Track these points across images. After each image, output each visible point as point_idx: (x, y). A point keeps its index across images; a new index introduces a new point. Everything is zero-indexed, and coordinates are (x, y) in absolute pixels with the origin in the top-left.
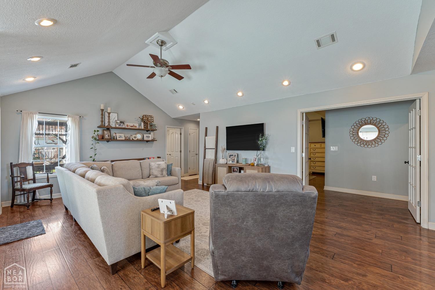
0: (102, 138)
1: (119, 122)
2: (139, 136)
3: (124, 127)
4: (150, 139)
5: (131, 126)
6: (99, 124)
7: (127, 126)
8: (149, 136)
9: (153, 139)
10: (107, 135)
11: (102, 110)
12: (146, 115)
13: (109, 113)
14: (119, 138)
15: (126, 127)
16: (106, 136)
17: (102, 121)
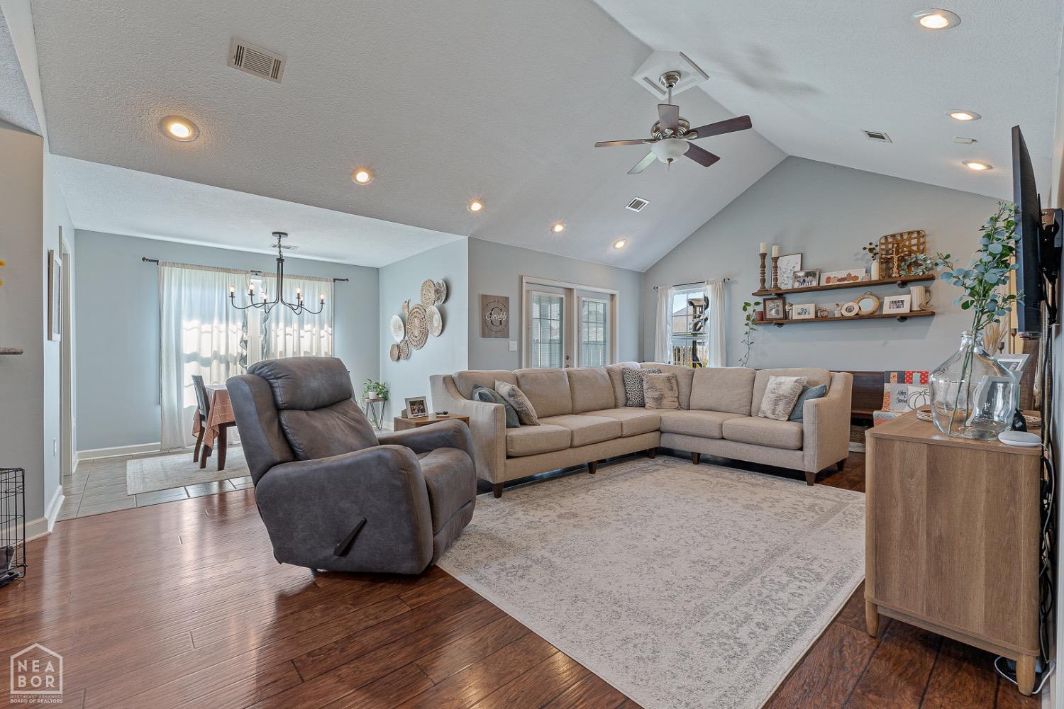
0: (762, 319)
1: (802, 274)
2: (868, 305)
3: (814, 284)
4: (905, 309)
5: (839, 280)
6: (758, 287)
7: (828, 279)
8: (902, 301)
9: (915, 308)
10: (774, 311)
11: (764, 256)
12: (893, 236)
13: (776, 259)
14: (799, 314)
15: (823, 283)
16: (772, 314)
17: (763, 281)
